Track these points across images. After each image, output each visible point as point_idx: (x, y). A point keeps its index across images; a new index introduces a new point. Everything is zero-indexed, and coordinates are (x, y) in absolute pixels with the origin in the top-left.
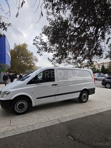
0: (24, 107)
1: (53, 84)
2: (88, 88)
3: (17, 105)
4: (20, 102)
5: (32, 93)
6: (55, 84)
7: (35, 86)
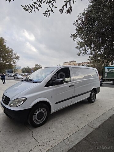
0: (44, 115)
1: (70, 85)
2: (96, 88)
3: (35, 115)
4: (38, 111)
5: (52, 97)
6: (72, 84)
7: (54, 89)
